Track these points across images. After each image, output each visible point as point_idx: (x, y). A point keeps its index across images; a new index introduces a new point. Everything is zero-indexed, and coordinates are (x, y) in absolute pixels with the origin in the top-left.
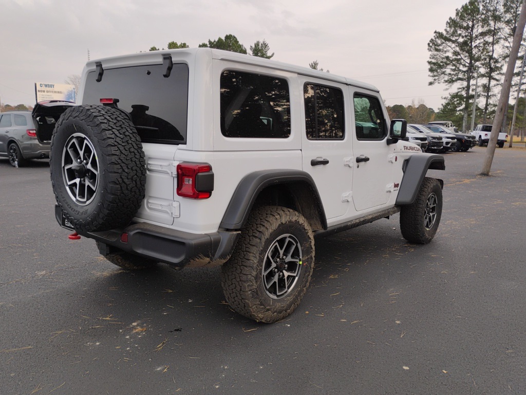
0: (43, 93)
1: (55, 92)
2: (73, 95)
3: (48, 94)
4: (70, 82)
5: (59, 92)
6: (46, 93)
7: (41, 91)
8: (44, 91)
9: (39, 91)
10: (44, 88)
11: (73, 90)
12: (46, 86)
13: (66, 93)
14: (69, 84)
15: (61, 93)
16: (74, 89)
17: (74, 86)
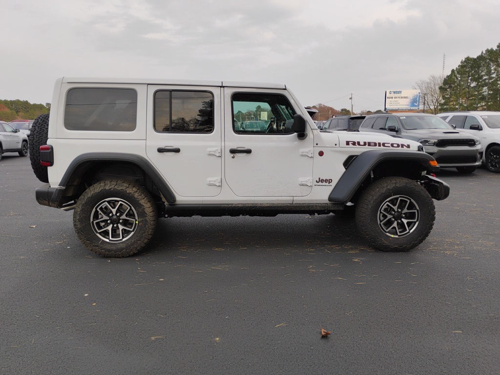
0: (391, 99)
1: (402, 97)
2: (418, 99)
3: (396, 99)
4: (417, 87)
5: (405, 97)
6: (394, 99)
7: (390, 98)
8: (392, 98)
9: (388, 98)
10: (393, 95)
11: (419, 95)
12: (394, 93)
13: (412, 98)
14: (416, 89)
15: (407, 97)
16: (419, 93)
17: (419, 91)
